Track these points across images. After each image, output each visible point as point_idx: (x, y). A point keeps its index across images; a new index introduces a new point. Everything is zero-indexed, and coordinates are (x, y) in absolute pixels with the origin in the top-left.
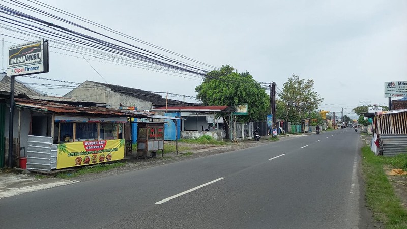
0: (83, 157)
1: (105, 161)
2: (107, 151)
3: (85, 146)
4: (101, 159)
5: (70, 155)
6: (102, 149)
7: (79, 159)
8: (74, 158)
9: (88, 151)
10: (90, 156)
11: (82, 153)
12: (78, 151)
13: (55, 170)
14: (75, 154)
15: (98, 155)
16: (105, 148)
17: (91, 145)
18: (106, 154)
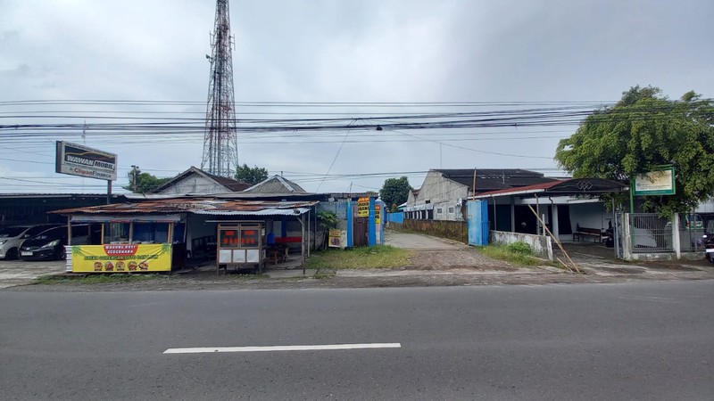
0: (104, 262)
1: (139, 270)
2: (140, 258)
3: (106, 250)
4: (130, 267)
5: (87, 258)
6: (131, 255)
7: (99, 265)
8: (92, 263)
9: (111, 256)
10: (114, 262)
11: (101, 258)
12: (96, 255)
13: (71, 272)
14: (92, 258)
15: (126, 262)
16: (136, 254)
17: (116, 250)
18: (138, 262)
